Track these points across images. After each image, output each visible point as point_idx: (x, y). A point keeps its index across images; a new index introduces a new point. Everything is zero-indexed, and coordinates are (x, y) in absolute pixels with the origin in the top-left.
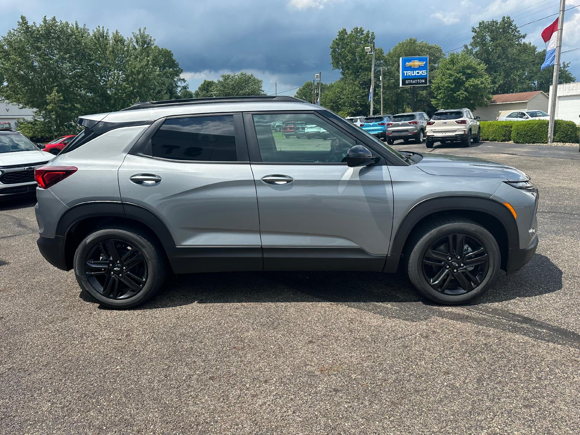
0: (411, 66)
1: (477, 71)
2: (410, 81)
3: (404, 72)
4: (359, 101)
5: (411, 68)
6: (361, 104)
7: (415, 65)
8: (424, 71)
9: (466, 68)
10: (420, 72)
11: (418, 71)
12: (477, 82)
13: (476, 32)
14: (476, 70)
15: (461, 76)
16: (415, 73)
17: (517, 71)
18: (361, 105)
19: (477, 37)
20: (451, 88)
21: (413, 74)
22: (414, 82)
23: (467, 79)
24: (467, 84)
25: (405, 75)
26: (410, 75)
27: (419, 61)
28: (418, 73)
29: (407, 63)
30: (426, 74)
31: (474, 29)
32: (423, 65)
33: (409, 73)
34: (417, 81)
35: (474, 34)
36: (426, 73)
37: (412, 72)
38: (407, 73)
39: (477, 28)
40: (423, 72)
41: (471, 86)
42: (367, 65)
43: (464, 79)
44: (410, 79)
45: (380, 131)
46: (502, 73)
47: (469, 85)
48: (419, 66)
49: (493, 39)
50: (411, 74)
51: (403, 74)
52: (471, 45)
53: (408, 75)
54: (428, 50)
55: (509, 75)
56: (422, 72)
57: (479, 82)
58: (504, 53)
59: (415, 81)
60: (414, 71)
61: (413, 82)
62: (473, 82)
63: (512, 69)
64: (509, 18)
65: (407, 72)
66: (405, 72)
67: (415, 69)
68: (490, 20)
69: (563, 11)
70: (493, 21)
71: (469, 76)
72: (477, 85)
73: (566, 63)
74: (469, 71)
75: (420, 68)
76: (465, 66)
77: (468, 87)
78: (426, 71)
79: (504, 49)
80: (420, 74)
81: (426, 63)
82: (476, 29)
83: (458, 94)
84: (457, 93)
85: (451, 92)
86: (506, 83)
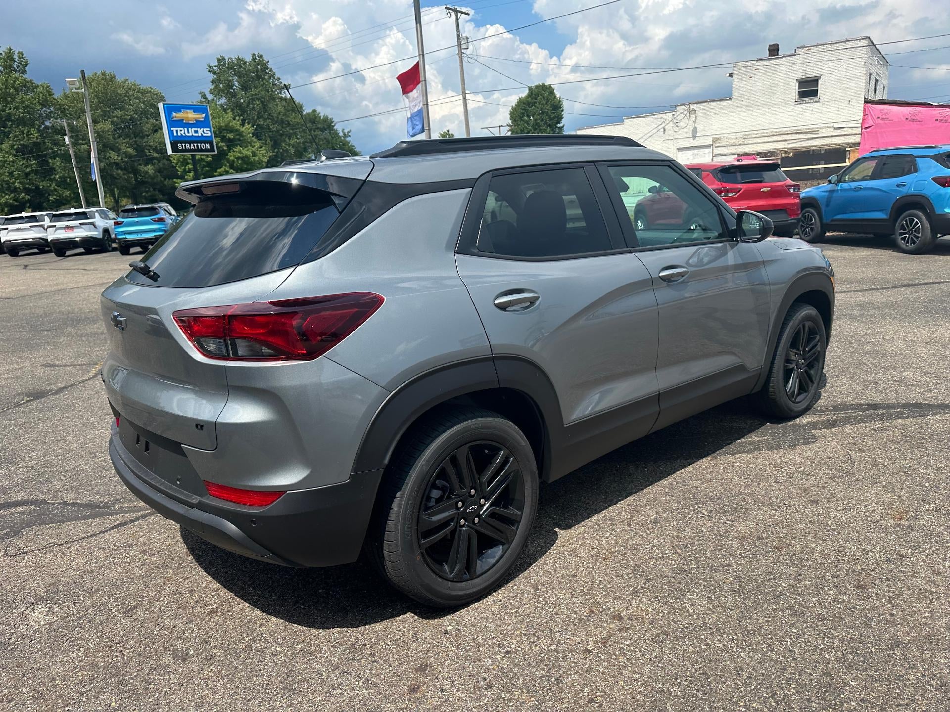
0: (183, 120)
1: (243, 136)
2: (185, 146)
3: (172, 129)
4: (19, 183)
5: (180, 123)
6: (25, 188)
7: (188, 117)
8: (205, 129)
9: (224, 130)
10: (200, 131)
11: (196, 129)
12: (247, 152)
13: (214, 73)
14: (240, 134)
15: (219, 142)
16: (191, 132)
17: (289, 139)
18: (27, 191)
19: (219, 81)
20: (207, 162)
21: (188, 133)
22: (192, 147)
23: (229, 148)
24: (231, 156)
25: (175, 134)
26: (184, 135)
27: (194, 112)
28: (196, 132)
29: (174, 114)
30: (209, 134)
31: (211, 67)
32: (203, 120)
33: (181, 131)
34: (197, 146)
35: (212, 77)
36: (209, 132)
37: (186, 129)
38: (177, 131)
39: (215, 66)
40: (205, 132)
41: (238, 158)
42: (23, 113)
43: (225, 148)
44: (186, 142)
45: (158, 232)
46: (269, 141)
47: (236, 158)
48: (196, 121)
49: (245, 87)
50: (184, 133)
51: (171, 133)
52: (211, 93)
53: (179, 134)
54: (140, 95)
55: (280, 145)
56: (203, 131)
57: (249, 153)
58: (265, 111)
59: (194, 146)
60: (190, 129)
61: (190, 146)
62: (240, 152)
63: (281, 135)
64: (261, 56)
65: (176, 129)
66: (174, 129)
67: (188, 125)
68: (234, 57)
69: (423, 55)
70: (240, 59)
71: (231, 144)
72: (247, 157)
73: (346, 131)
74: (231, 136)
75: (198, 124)
76: (221, 126)
77: (233, 161)
78: (209, 129)
79: (264, 106)
80: (200, 135)
81: (207, 115)
82: (214, 68)
83: (219, 172)
84: (218, 170)
85: (207, 168)
86: (276, 156)
